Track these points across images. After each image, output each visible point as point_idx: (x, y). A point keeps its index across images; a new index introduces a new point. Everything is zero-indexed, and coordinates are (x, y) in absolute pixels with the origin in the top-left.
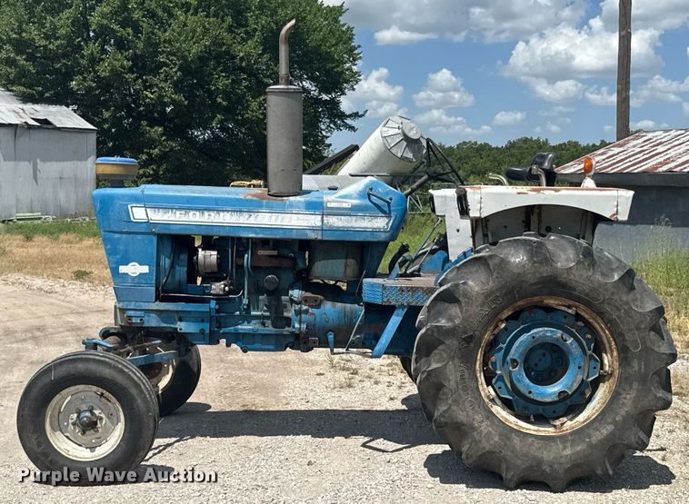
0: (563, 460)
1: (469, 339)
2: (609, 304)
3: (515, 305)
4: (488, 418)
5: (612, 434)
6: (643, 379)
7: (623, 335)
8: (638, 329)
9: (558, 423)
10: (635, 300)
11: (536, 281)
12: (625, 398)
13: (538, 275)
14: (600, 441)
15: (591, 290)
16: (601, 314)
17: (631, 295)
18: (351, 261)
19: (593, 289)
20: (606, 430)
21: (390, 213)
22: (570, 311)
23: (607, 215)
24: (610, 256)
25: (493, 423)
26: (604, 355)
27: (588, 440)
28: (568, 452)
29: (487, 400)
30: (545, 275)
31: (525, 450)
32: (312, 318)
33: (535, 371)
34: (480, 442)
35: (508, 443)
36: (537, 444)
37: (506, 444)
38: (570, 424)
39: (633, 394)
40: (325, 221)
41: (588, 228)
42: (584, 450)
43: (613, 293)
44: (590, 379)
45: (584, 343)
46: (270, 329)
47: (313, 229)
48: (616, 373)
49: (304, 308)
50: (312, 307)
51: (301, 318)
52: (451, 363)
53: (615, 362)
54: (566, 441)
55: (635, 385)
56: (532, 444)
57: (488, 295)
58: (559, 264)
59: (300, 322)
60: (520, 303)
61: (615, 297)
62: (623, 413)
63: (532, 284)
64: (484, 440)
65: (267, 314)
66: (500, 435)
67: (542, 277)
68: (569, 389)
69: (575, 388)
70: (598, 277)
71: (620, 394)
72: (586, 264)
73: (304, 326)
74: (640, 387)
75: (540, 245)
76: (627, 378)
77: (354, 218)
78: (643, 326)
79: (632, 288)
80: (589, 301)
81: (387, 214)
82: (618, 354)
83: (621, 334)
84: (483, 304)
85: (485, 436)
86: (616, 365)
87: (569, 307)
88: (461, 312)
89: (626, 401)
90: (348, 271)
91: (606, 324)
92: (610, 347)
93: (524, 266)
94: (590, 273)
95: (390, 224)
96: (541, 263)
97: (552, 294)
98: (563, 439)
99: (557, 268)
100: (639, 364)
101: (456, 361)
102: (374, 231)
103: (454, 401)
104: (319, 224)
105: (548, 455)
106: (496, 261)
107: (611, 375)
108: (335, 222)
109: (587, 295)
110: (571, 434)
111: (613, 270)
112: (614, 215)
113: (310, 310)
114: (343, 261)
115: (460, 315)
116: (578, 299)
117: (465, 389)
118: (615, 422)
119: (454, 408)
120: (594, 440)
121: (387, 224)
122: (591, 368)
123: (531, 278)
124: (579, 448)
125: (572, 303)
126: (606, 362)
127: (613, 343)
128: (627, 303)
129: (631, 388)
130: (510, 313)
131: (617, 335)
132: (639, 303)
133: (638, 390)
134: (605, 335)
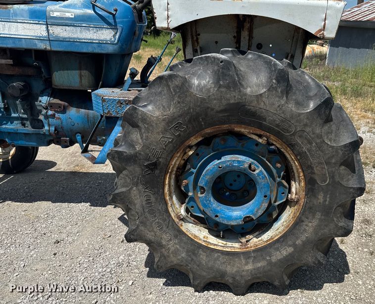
0: (244, 273)
1: (153, 166)
2: (300, 137)
3: (203, 132)
4: (176, 237)
5: (291, 255)
6: (327, 211)
7: (312, 168)
8: (328, 163)
9: (244, 240)
10: (329, 133)
11: (222, 108)
12: (307, 225)
13: (224, 102)
14: (280, 260)
15: (282, 121)
16: (291, 146)
17: (326, 128)
18: (85, 73)
19: (284, 120)
20: (286, 251)
21: (116, 25)
22: (260, 140)
23: (313, 31)
24: (310, 80)
25: (181, 240)
26: (293, 182)
27: (268, 258)
28: (250, 267)
29: (176, 220)
30: (232, 101)
31: (210, 264)
32: (58, 122)
33: (230, 190)
34: (169, 256)
35: (194, 258)
36: (222, 259)
37: (192, 259)
38: (255, 241)
39: (315, 222)
40: (51, 32)
41: (298, 46)
42: (264, 266)
43: (306, 125)
44: (277, 204)
45: (274, 171)
46: (29, 129)
47: (41, 39)
48: (302, 202)
49: (50, 112)
50: (58, 112)
51: (49, 121)
52: (134, 188)
53: (301, 192)
54: (249, 258)
55: (318, 215)
56: (217, 259)
57: (170, 121)
58: (249, 90)
59: (49, 125)
60: (208, 131)
61: (308, 129)
62: (303, 238)
63: (217, 112)
64: (171, 256)
65: (25, 116)
66: (188, 251)
67: (230, 104)
68: (254, 215)
69: (260, 214)
70: (291, 106)
71: (303, 221)
72: (279, 90)
73: (53, 129)
74: (323, 217)
75: (227, 64)
76: (311, 208)
77: (79, 29)
78: (333, 161)
79: (328, 120)
80: (279, 132)
81: (113, 26)
82: (306, 184)
83: (310, 167)
84: (165, 131)
85: (172, 253)
86: (303, 194)
87: (260, 136)
88: (142, 138)
89: (307, 228)
90: (83, 81)
91: (296, 156)
92: (299, 177)
93: (209, 90)
94: (283, 102)
95: (117, 37)
96: (228, 87)
97: (241, 122)
98: (246, 255)
99: (245, 94)
100: (325, 197)
101: (141, 187)
102: (100, 43)
103: (141, 223)
104: (45, 34)
105: (230, 269)
106: (177, 82)
107: (297, 202)
108: (60, 32)
109: (278, 126)
110: (254, 251)
111: (309, 98)
112: (320, 30)
113: (57, 115)
114: (77, 72)
115: (140, 141)
116: (269, 130)
117: (152, 212)
118: (294, 245)
119: (142, 228)
120: (274, 259)
121: (114, 36)
122: (279, 193)
123: (216, 105)
124: (259, 265)
125: (262, 133)
126: (293, 190)
127: (301, 174)
128: (320, 136)
129: (314, 217)
130: (199, 140)
131: (307, 168)
132: (333, 136)
133: (320, 220)
134: (295, 165)
